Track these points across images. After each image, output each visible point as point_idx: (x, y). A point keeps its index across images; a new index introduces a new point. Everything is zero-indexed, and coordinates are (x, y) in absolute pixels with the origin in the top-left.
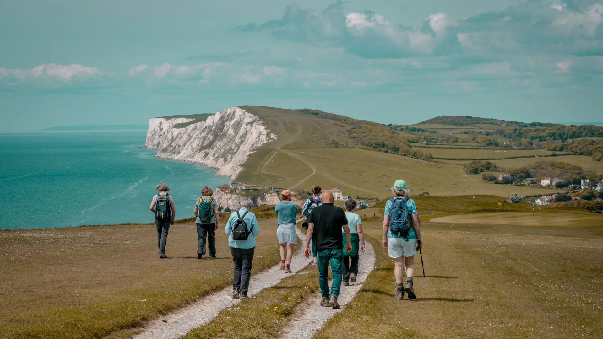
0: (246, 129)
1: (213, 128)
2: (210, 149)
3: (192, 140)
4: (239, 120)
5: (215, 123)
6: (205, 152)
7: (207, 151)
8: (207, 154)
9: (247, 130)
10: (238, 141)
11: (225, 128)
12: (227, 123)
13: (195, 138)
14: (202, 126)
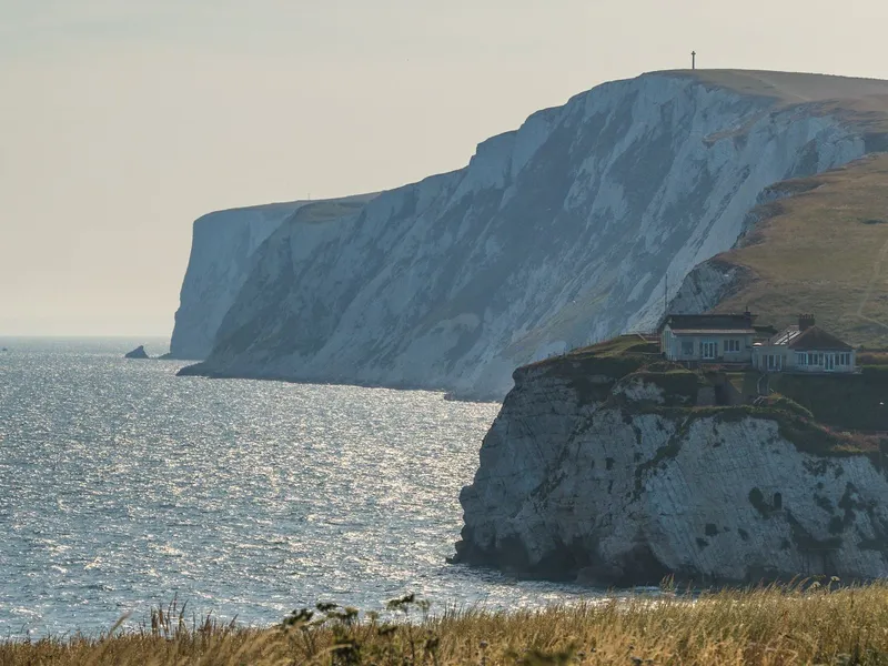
0: (704, 164)
1: (508, 195)
2: (488, 314)
3: (386, 273)
4: (659, 132)
5: (515, 173)
6: (457, 328)
7: (470, 320)
8: (467, 340)
9: (712, 168)
10: (657, 241)
11: (574, 189)
12: (588, 164)
13: (406, 262)
14: (445, 193)
